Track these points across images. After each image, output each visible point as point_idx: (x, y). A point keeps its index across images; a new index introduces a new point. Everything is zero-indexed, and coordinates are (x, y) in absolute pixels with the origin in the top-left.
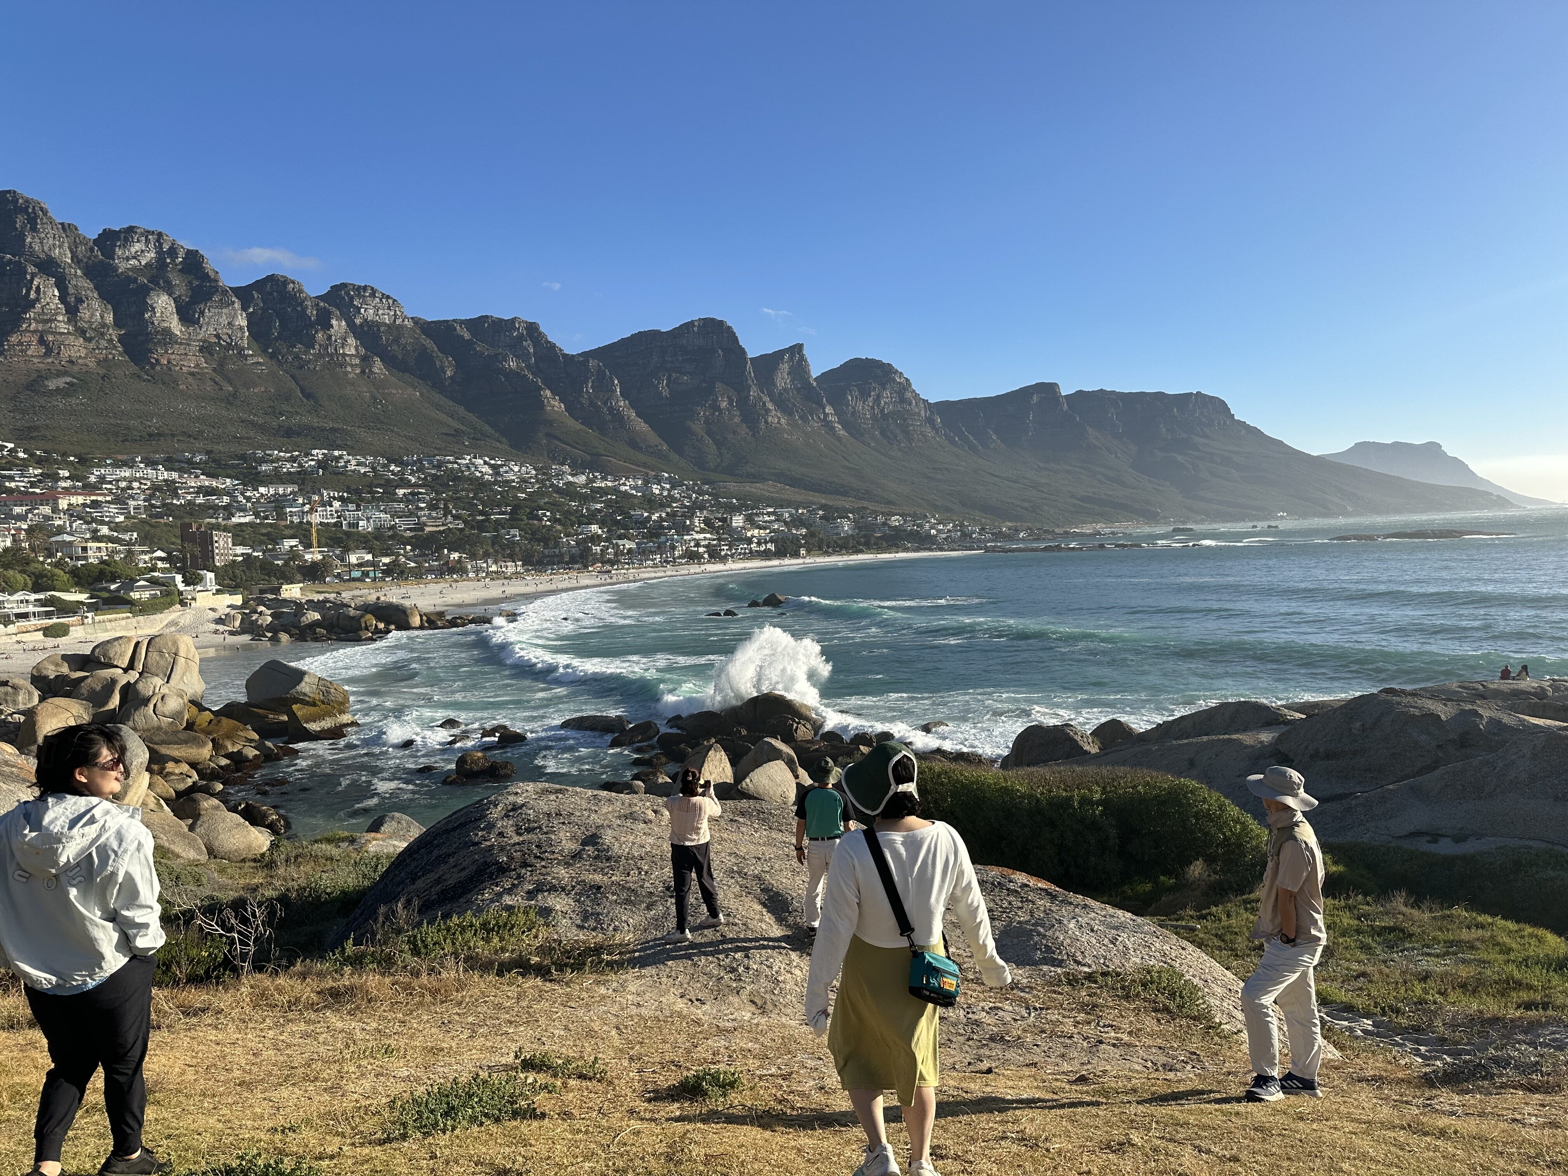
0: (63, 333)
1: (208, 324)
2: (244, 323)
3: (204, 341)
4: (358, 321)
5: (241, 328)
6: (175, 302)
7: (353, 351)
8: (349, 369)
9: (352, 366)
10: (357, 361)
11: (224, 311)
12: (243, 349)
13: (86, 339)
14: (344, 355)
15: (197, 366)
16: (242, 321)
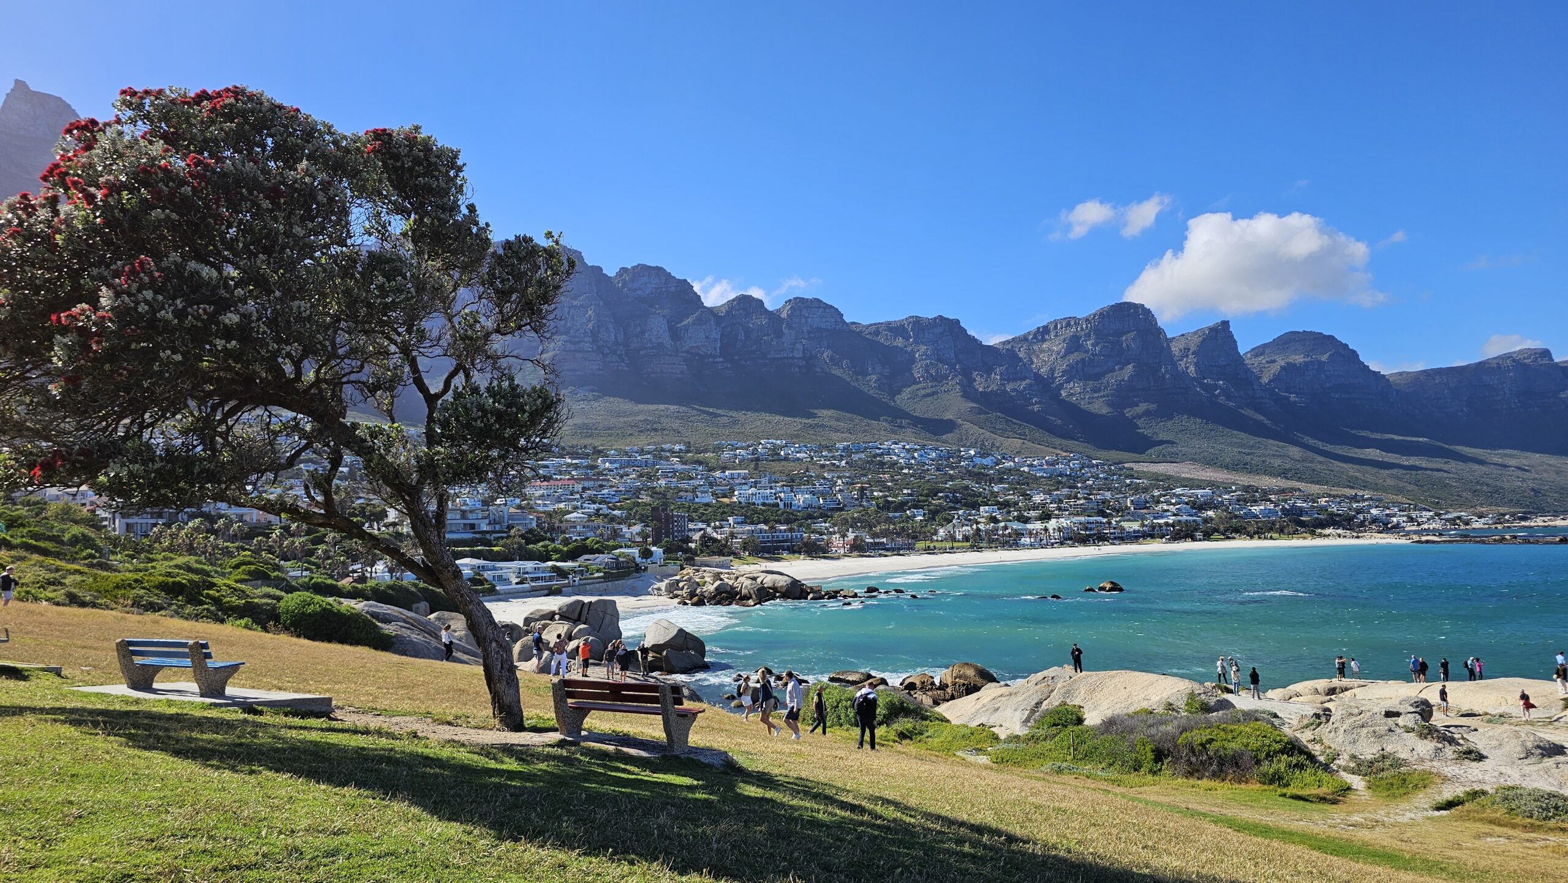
0: (589, 351)
1: (690, 338)
2: (719, 337)
3: (687, 352)
4: (805, 329)
5: (715, 340)
6: (668, 322)
7: (801, 355)
8: (797, 369)
9: (799, 367)
10: (804, 362)
11: (704, 327)
12: (715, 357)
13: (603, 355)
14: (793, 358)
15: (682, 373)
16: (716, 335)
